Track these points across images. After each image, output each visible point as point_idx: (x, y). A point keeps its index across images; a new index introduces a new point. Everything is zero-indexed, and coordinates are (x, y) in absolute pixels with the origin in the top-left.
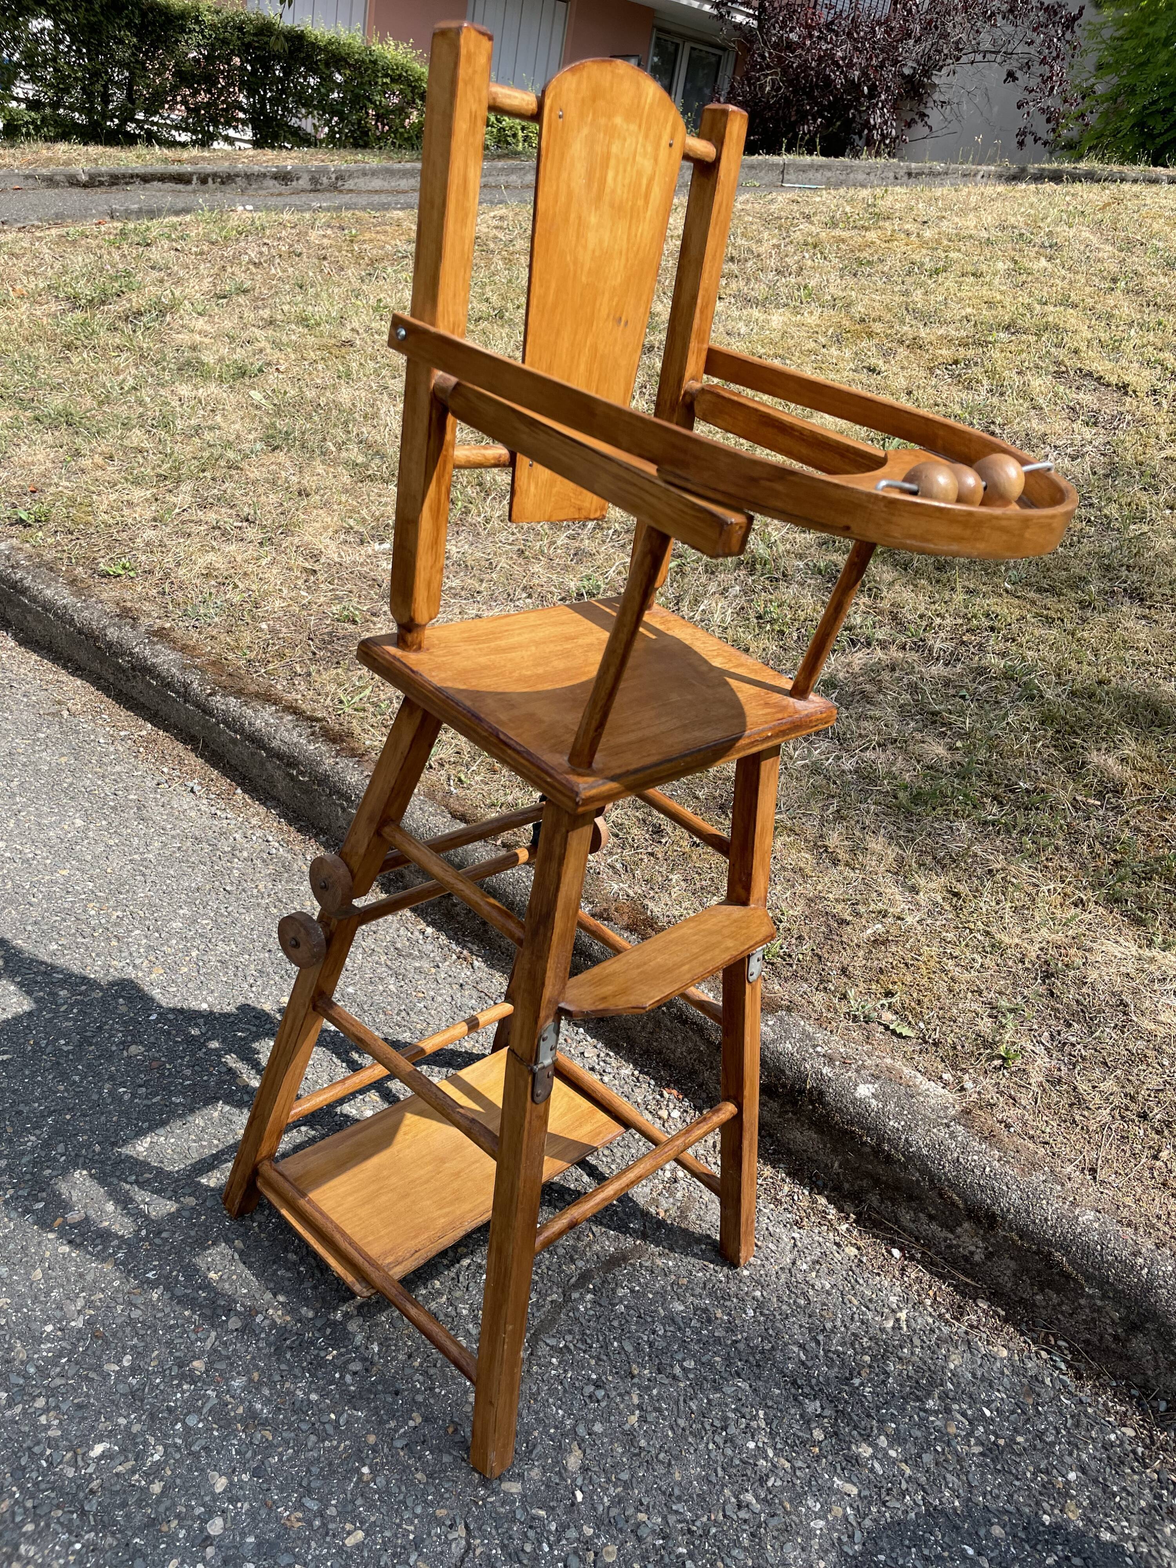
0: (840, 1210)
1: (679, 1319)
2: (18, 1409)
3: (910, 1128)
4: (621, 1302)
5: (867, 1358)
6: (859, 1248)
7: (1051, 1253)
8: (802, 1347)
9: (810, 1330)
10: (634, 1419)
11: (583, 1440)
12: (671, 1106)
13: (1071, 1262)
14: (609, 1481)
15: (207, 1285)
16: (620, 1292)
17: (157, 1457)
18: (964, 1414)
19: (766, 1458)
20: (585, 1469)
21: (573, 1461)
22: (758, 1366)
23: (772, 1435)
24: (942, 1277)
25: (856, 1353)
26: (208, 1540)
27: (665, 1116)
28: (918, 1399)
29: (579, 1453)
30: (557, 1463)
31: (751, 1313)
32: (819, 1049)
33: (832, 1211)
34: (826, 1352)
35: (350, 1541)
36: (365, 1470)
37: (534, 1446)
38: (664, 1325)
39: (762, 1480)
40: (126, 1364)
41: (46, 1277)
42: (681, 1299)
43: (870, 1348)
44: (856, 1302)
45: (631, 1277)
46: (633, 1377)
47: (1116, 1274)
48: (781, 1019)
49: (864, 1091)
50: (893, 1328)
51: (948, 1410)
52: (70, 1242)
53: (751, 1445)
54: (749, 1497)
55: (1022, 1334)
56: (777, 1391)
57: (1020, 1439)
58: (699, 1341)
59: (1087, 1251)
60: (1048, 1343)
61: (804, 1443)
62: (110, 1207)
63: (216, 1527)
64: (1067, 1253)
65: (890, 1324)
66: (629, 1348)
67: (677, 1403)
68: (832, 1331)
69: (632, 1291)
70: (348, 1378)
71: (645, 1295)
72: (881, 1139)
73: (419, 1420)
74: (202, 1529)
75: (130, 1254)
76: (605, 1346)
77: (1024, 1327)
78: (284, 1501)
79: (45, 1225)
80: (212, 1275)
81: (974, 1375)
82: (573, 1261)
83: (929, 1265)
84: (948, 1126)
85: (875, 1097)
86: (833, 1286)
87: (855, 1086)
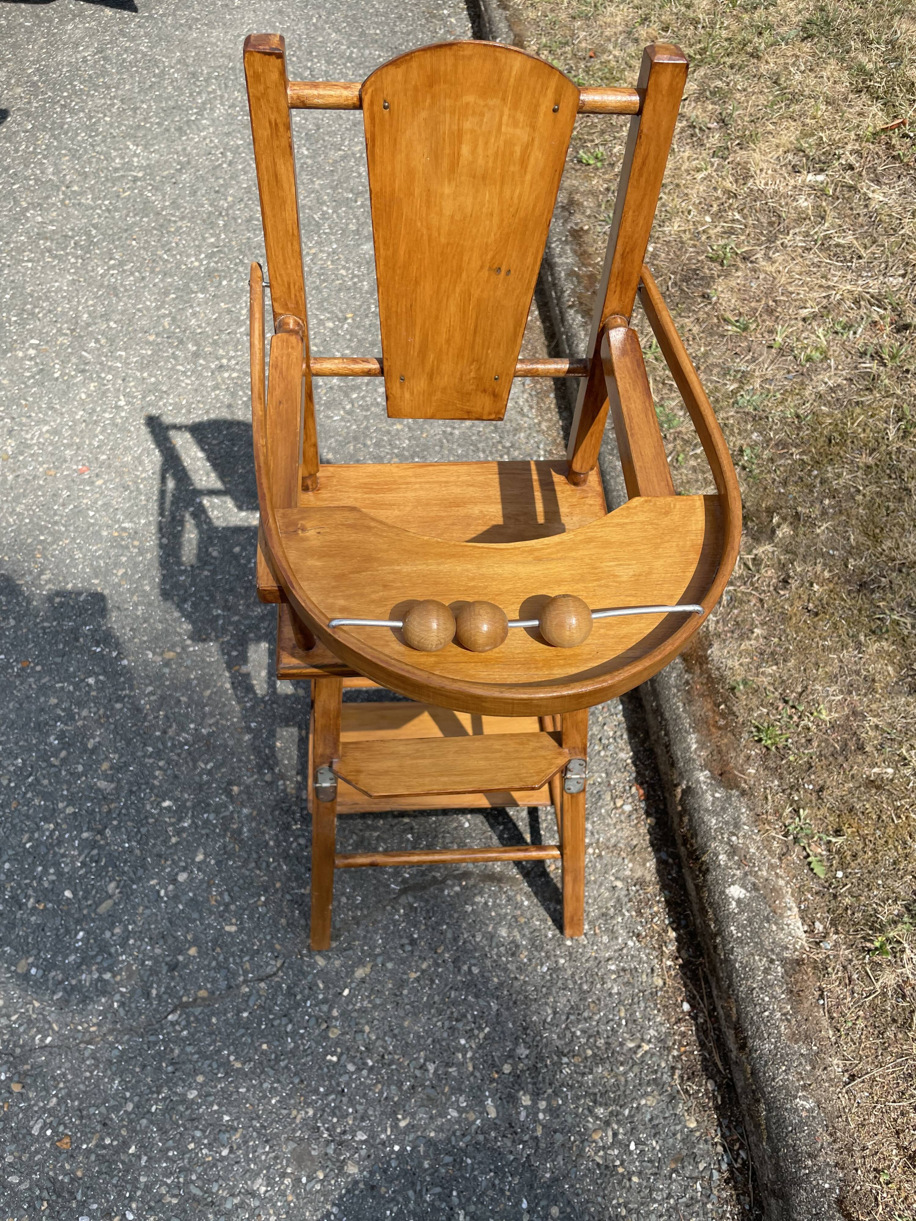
0: (679, 950)
1: (495, 941)
2: (151, 761)
3: (741, 943)
4: (472, 905)
5: (589, 1052)
6: (665, 984)
7: (758, 1101)
8: (555, 1013)
9: (572, 1007)
10: (413, 975)
11: (377, 965)
12: (630, 800)
13: (767, 1119)
14: (369, 997)
15: (272, 748)
16: (478, 899)
17: (186, 825)
18: (615, 1134)
19: (464, 1056)
20: (363, 981)
21: (360, 973)
22: (515, 1003)
23: (480, 1046)
24: (702, 1045)
25: (586, 1044)
26: (174, 881)
27: (618, 805)
28: (595, 1102)
29: (368, 970)
30: (353, 966)
31: (545, 969)
32: (734, 838)
33: (672, 947)
34: (567, 1028)
35: (227, 928)
36: (263, 899)
37: (351, 948)
38: (483, 937)
39: (448, 1065)
40: (209, 767)
41: (210, 697)
42: (510, 929)
43: (598, 1048)
44: (622, 1014)
45: (494, 896)
46: (436, 953)
47: (786, 1155)
48: (729, 798)
49: (736, 892)
50: (630, 1049)
51: (607, 1123)
52: (233, 683)
53: (463, 1042)
54: (431, 1067)
55: (720, 1125)
56: (510, 1025)
57: (635, 1179)
58: (495, 961)
59: (780, 1124)
60: (732, 1145)
61: (493, 1065)
62: (264, 673)
63: (182, 877)
64: (769, 1111)
65: (631, 1045)
66: (449, 935)
67: (446, 985)
68: (585, 1019)
69: (486, 903)
70: (294, 845)
71: (490, 911)
72: (719, 933)
73: (308, 892)
74: (177, 874)
75: (253, 707)
76: (438, 924)
77: (725, 1122)
78: (218, 886)
79: (229, 667)
80: (278, 744)
81: (651, 1120)
83: (701, 1031)
84: (772, 961)
85: (739, 901)
86: (619, 994)
87: (733, 884)
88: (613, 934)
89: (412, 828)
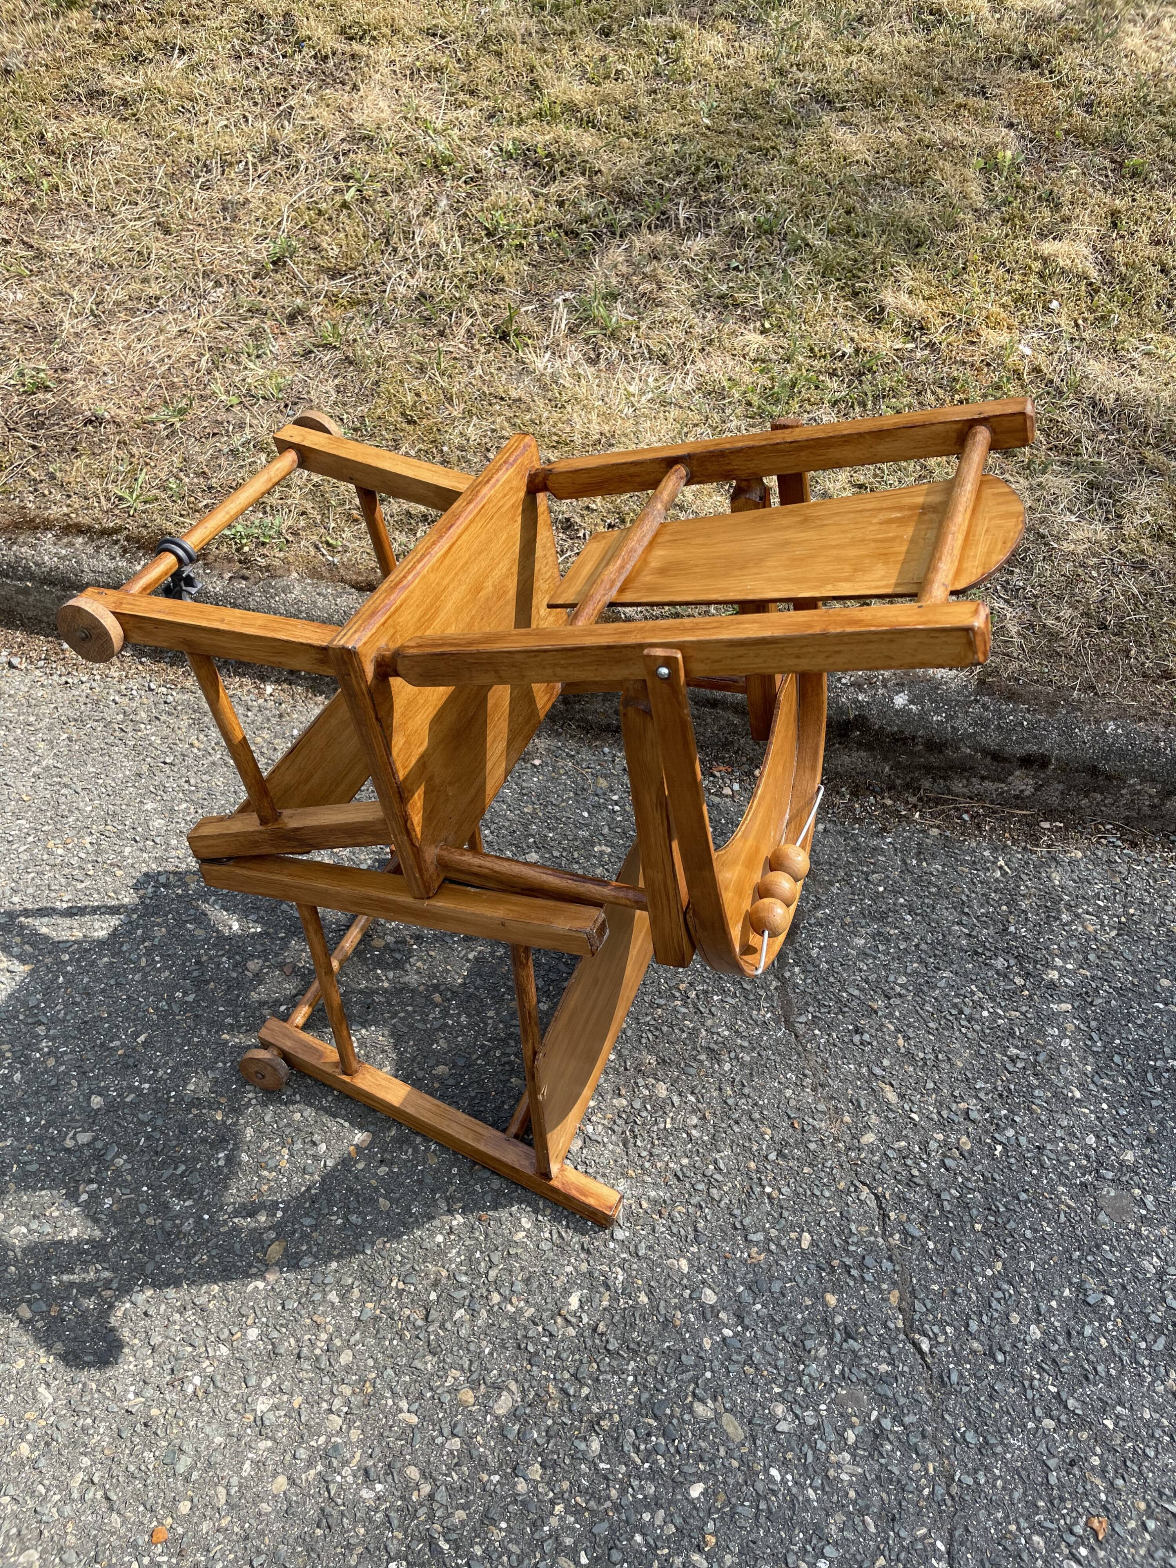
0: (906, 803)
1: (868, 951)
2: (484, 1314)
4: (821, 961)
5: (1004, 908)
6: (938, 827)
7: (1095, 766)
8: (960, 923)
9: (955, 908)
10: (901, 1042)
11: (883, 1077)
12: (728, 780)
14: (922, 1094)
16: (814, 952)
17: (621, 1278)
18: (1088, 913)
19: (1000, 1017)
20: (902, 1096)
21: (890, 1095)
22: (945, 954)
23: (992, 999)
24: (1006, 819)
25: (995, 908)
26: (713, 1311)
27: (730, 791)
28: (1056, 919)
29: (888, 1087)
30: (881, 1103)
31: (909, 917)
32: (843, 681)
33: (901, 807)
34: (977, 918)
35: (805, 1244)
36: (768, 1190)
37: (857, 1101)
38: (862, 961)
39: (1012, 1034)
40: (527, 1226)
41: (393, 1201)
42: (856, 934)
43: (1000, 900)
44: (966, 870)
46: (875, 1012)
47: (1149, 762)
49: (900, 700)
50: (1002, 875)
51: (1078, 916)
53: (985, 1014)
54: (1014, 1051)
55: (1081, 833)
56: (970, 966)
57: (1132, 911)
58: (894, 959)
59: (1123, 753)
60: (1100, 832)
61: (1015, 992)
63: (709, 1296)
64: (1107, 763)
65: (998, 874)
66: (856, 993)
67: (917, 1013)
68: (969, 901)
69: (821, 948)
70: (694, 1132)
71: (831, 946)
72: (930, 735)
73: (769, 1131)
76: (839, 1000)
78: (736, 1247)
81: (1075, 882)
83: (992, 814)
84: (977, 701)
85: (911, 702)
86: (944, 865)
87: (891, 700)
88: (876, 850)
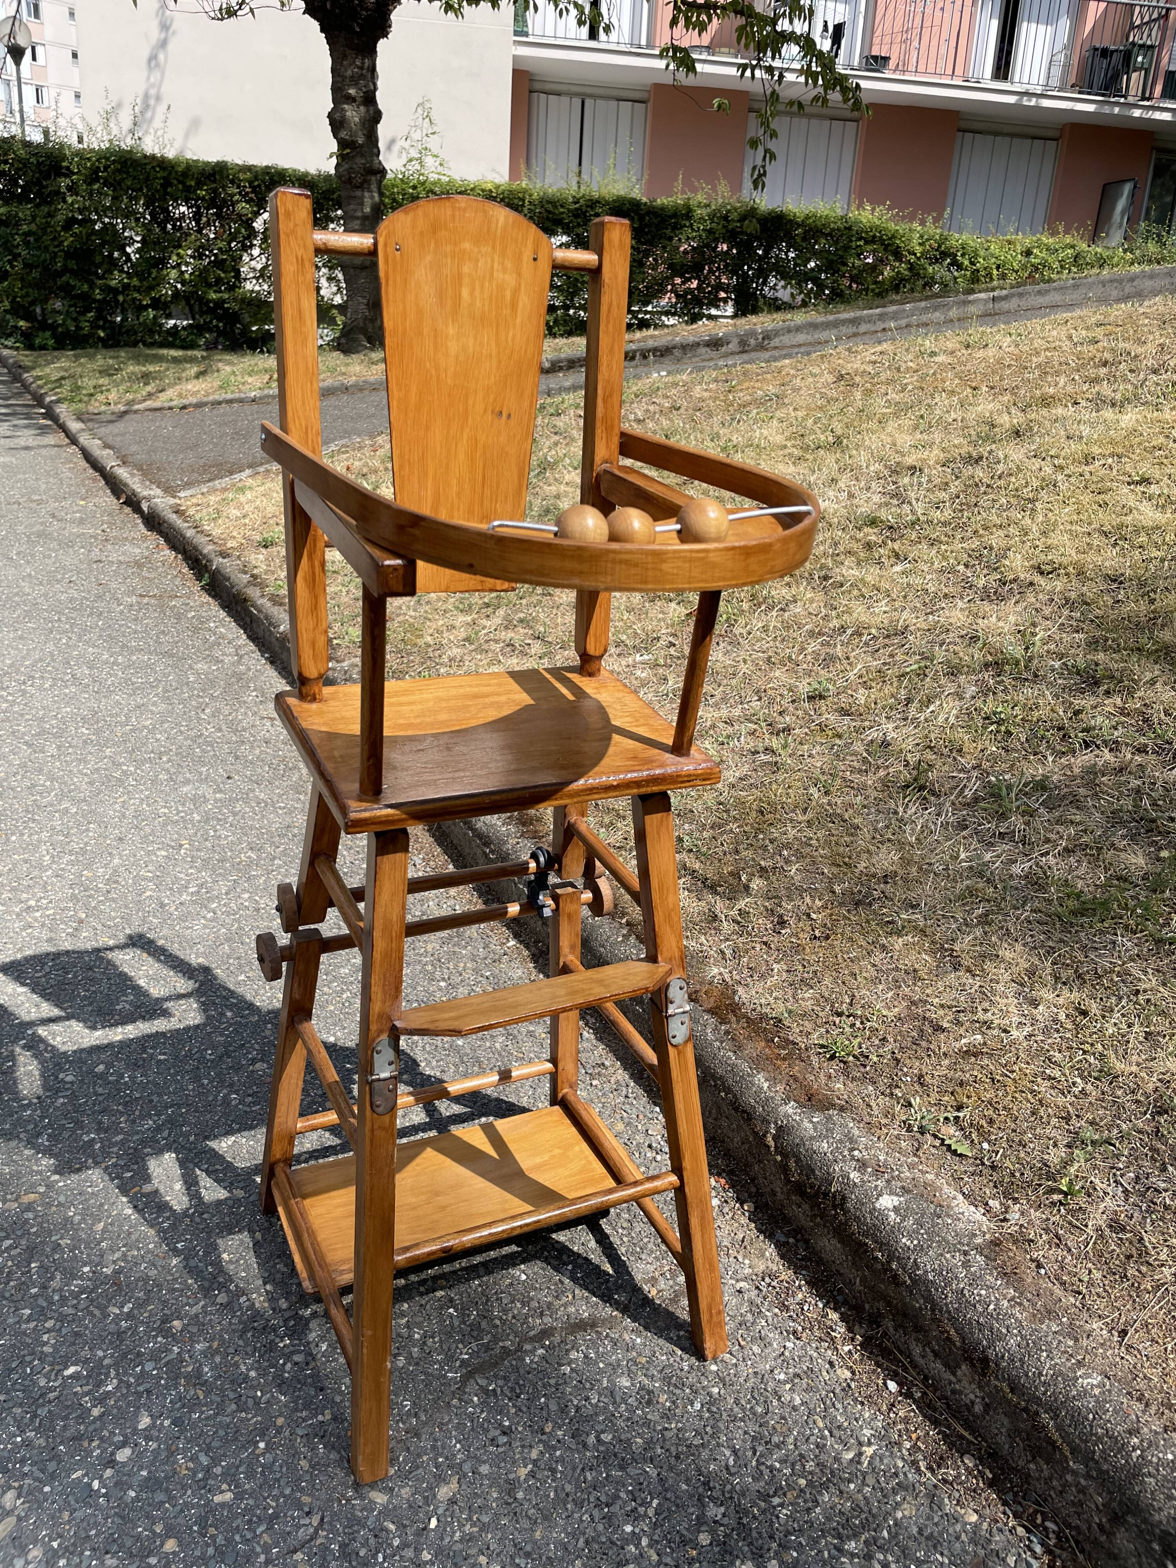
0: (850, 1329)
1: (618, 1395)
2: (32, 1325)
3: (922, 1249)
4: (569, 1364)
5: (803, 1482)
6: (853, 1373)
7: (1037, 1413)
8: (735, 1452)
9: (754, 1438)
10: (523, 1472)
11: (465, 1476)
12: (714, 1194)
13: (1059, 1428)
14: (470, 1518)
15: (218, 1264)
16: (573, 1355)
17: (110, 1388)
19: (638, 1545)
20: (452, 1502)
21: (444, 1492)
22: (677, 1457)
23: (655, 1526)
24: (935, 1423)
25: (793, 1474)
26: (111, 1462)
28: (839, 1537)
29: (454, 1486)
30: (431, 1488)
31: (698, 1406)
32: (856, 1153)
33: (841, 1329)
34: (760, 1464)
35: (218, 1499)
36: (262, 1445)
37: (417, 1467)
38: (600, 1395)
40: (126, 1310)
41: (104, 1231)
42: (631, 1375)
43: (811, 1473)
44: (821, 1424)
45: (593, 1344)
46: (543, 1434)
47: (1103, 1451)
48: (829, 1118)
49: (887, 1202)
50: (852, 1460)
52: (135, 1207)
53: (628, 1528)
55: (1005, 1503)
56: (684, 1487)
58: (628, 1419)
59: (1077, 1418)
60: (1033, 1521)
61: (684, 1542)
62: (178, 1186)
63: (123, 1455)
64: (1054, 1418)
65: (850, 1455)
66: (553, 1407)
67: (574, 1469)
68: (778, 1446)
69: (586, 1357)
70: (288, 1366)
71: (596, 1363)
72: (891, 1257)
73: (328, 1417)
74: (113, 1454)
75: (173, 1227)
76: (532, 1399)
77: (1009, 1497)
78: (185, 1450)
79: (124, 1190)
80: (225, 1256)
81: (920, 1531)
82: (542, 1314)
83: (926, 1407)
85: (896, 1209)
86: (804, 1403)
87: (880, 1195)
88: (763, 1341)
89: (451, 1300)
